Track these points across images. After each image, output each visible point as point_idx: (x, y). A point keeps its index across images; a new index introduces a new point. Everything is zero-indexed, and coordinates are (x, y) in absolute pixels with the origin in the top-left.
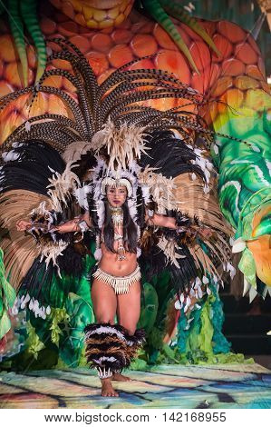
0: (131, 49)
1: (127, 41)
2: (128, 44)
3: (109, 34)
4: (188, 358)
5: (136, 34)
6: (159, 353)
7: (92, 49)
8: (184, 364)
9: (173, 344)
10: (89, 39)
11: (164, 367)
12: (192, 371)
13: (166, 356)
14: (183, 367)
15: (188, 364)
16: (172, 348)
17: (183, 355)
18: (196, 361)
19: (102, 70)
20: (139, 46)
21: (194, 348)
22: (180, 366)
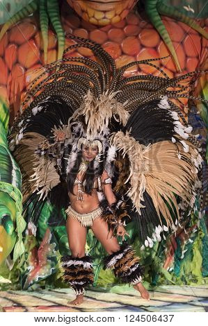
0: (139, 40)
1: (136, 34)
2: (137, 36)
3: (122, 29)
4: (182, 280)
5: (143, 29)
6: (160, 277)
7: (108, 40)
8: (179, 284)
9: (171, 270)
10: (106, 32)
11: (164, 287)
12: (185, 290)
13: (165, 279)
14: (179, 287)
15: (182, 285)
16: (170, 273)
17: (179, 278)
18: (188, 282)
19: (116, 56)
20: (145, 38)
21: (188, 272)
22: (176, 286)
